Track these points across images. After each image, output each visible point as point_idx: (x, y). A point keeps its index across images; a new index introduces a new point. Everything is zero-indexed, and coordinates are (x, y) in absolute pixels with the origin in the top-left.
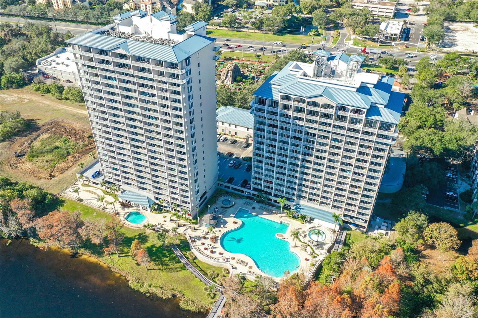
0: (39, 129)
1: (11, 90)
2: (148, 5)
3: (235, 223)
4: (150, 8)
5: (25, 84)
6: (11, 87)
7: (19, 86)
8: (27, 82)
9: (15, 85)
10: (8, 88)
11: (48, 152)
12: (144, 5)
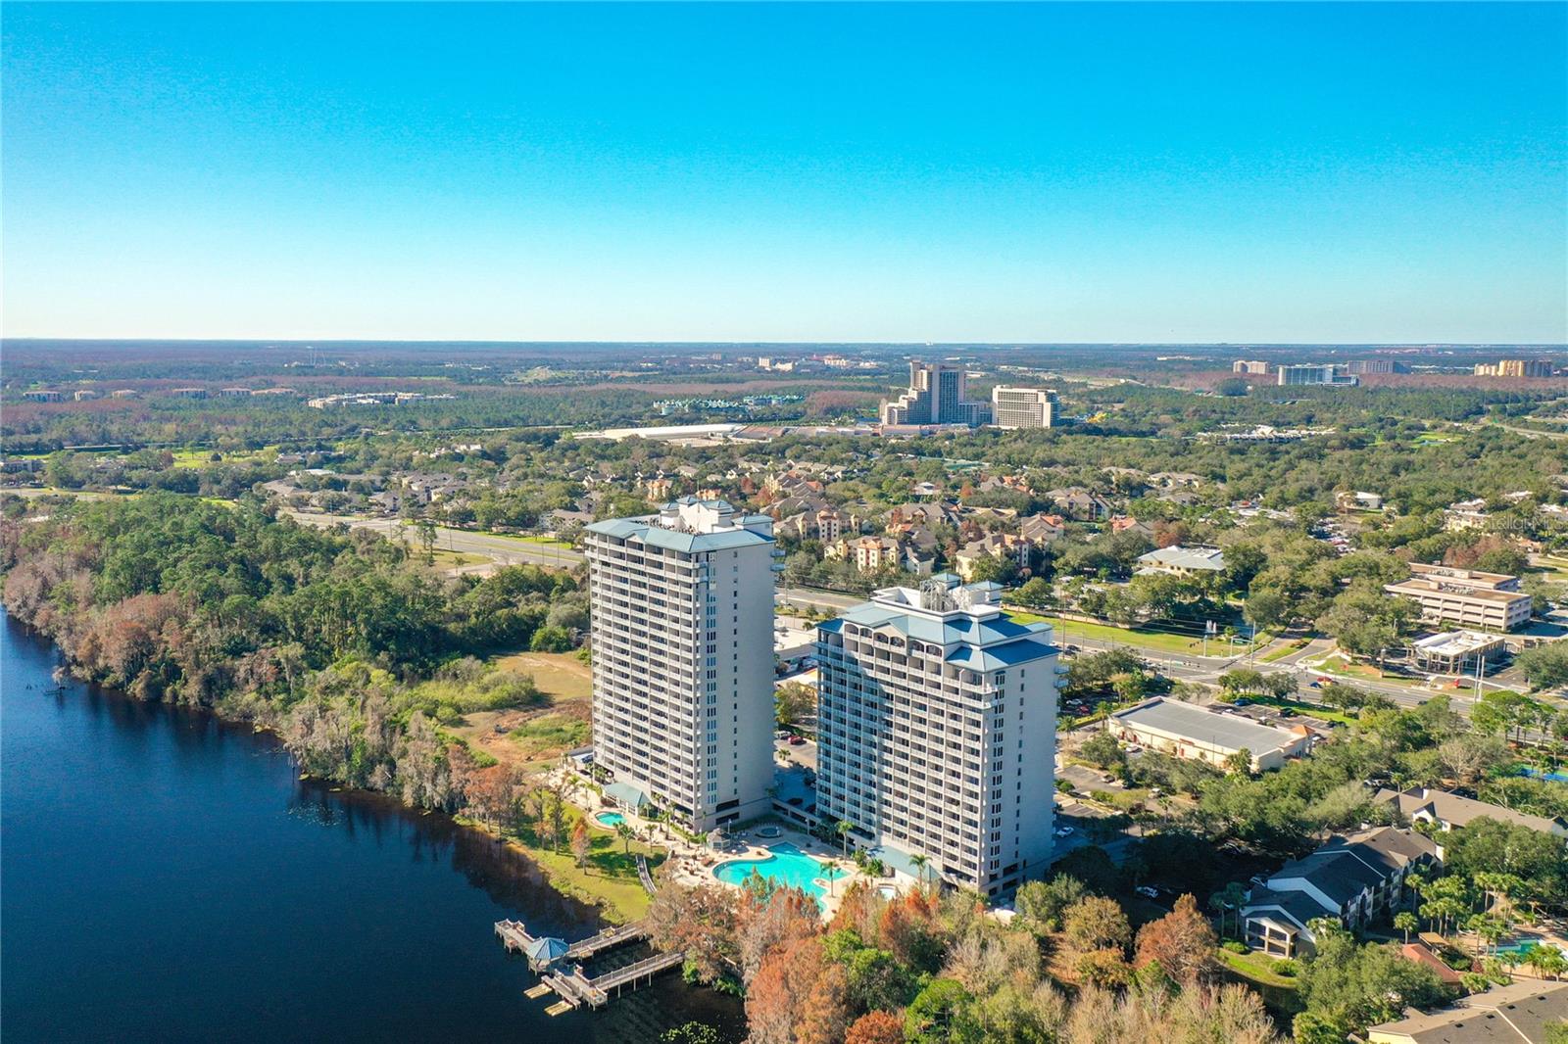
0: (552, 706)
1: (543, 654)
2: (871, 552)
3: (759, 854)
4: (876, 558)
5: (570, 649)
6: (546, 650)
7: (558, 650)
8: (572, 645)
9: (552, 646)
10: (540, 650)
11: (543, 733)
12: (864, 551)
